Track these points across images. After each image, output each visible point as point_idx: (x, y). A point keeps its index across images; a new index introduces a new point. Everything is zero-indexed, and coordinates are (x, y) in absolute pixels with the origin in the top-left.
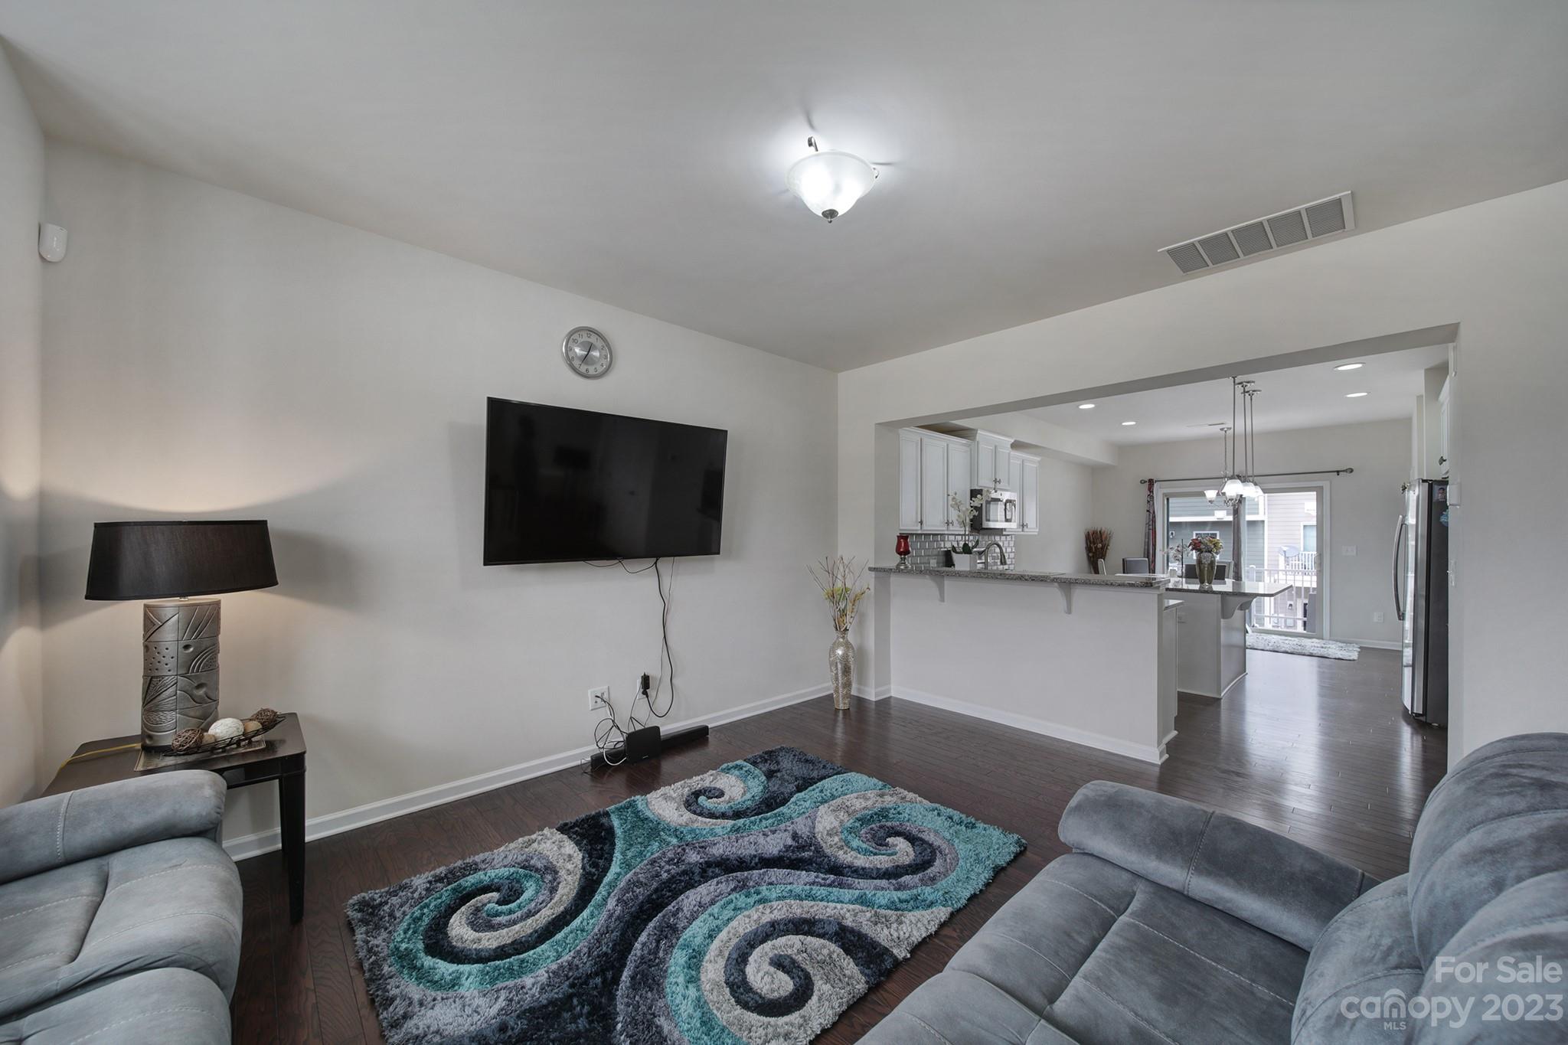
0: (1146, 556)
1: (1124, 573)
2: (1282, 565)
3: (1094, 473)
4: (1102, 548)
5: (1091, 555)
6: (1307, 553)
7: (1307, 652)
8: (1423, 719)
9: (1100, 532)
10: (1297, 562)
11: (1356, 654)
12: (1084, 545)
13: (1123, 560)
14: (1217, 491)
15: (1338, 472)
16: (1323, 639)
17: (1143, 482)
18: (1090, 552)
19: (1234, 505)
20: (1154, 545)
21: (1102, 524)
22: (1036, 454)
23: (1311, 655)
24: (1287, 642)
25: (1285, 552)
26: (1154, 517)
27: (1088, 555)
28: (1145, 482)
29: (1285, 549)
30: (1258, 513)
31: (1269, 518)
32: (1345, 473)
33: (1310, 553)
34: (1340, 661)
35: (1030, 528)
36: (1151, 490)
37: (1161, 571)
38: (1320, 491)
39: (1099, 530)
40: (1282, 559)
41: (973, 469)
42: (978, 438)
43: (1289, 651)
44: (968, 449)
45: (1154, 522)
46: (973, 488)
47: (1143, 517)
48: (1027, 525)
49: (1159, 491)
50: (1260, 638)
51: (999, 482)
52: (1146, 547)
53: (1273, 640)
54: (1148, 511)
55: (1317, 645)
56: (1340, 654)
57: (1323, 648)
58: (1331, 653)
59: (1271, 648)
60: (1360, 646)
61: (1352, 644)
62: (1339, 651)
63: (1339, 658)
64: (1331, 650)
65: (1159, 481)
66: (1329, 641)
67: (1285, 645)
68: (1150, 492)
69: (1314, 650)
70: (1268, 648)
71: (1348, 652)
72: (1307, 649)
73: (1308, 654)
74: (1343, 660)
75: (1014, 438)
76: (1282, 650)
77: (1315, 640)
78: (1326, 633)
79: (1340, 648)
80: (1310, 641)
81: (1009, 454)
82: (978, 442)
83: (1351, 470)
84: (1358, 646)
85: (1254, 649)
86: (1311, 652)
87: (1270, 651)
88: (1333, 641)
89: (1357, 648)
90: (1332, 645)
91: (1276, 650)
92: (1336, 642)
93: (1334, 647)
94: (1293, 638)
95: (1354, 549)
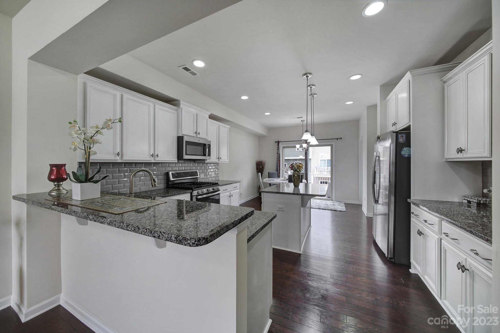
0: (277, 171)
1: (269, 178)
3: (259, 138)
4: (262, 168)
5: (258, 171)
8: (393, 260)
9: (262, 161)
11: (344, 207)
12: (255, 167)
13: (268, 172)
14: (300, 145)
15: (337, 139)
16: (333, 201)
17: (276, 142)
19: (305, 151)
20: (280, 167)
21: (263, 159)
22: (227, 125)
24: (322, 203)
25: (316, 167)
26: (279, 156)
27: (257, 171)
28: (277, 142)
29: (316, 166)
30: (312, 156)
32: (339, 139)
35: (223, 160)
36: (278, 145)
37: (282, 177)
38: (332, 146)
39: (261, 161)
40: (315, 169)
41: (179, 125)
42: (181, 106)
43: (324, 208)
44: (176, 112)
45: (279, 157)
46: (179, 136)
47: (276, 156)
48: (221, 158)
49: (281, 146)
50: (314, 201)
51: (199, 134)
52: (277, 167)
53: (318, 202)
54: (277, 153)
55: (332, 204)
56: (339, 208)
57: (334, 205)
58: (337, 208)
59: (318, 207)
60: (345, 204)
61: (342, 202)
62: (339, 207)
63: (340, 210)
64: (336, 206)
65: (281, 142)
66: (335, 202)
67: (322, 205)
68: (278, 146)
69: (331, 207)
70: (317, 207)
71: (342, 207)
72: (329, 206)
73: (330, 209)
74: (342, 211)
75: (211, 113)
76: (322, 208)
77: (330, 201)
78: (334, 198)
79: (339, 205)
80: (329, 201)
81: (207, 120)
82: (182, 108)
83: (341, 138)
84: (344, 204)
85: (313, 208)
86: (331, 208)
87: (318, 209)
88: (336, 202)
89: (344, 205)
90: (336, 204)
91: (320, 208)
92: (337, 202)
93: (337, 204)
94: (323, 201)
95: (342, 167)
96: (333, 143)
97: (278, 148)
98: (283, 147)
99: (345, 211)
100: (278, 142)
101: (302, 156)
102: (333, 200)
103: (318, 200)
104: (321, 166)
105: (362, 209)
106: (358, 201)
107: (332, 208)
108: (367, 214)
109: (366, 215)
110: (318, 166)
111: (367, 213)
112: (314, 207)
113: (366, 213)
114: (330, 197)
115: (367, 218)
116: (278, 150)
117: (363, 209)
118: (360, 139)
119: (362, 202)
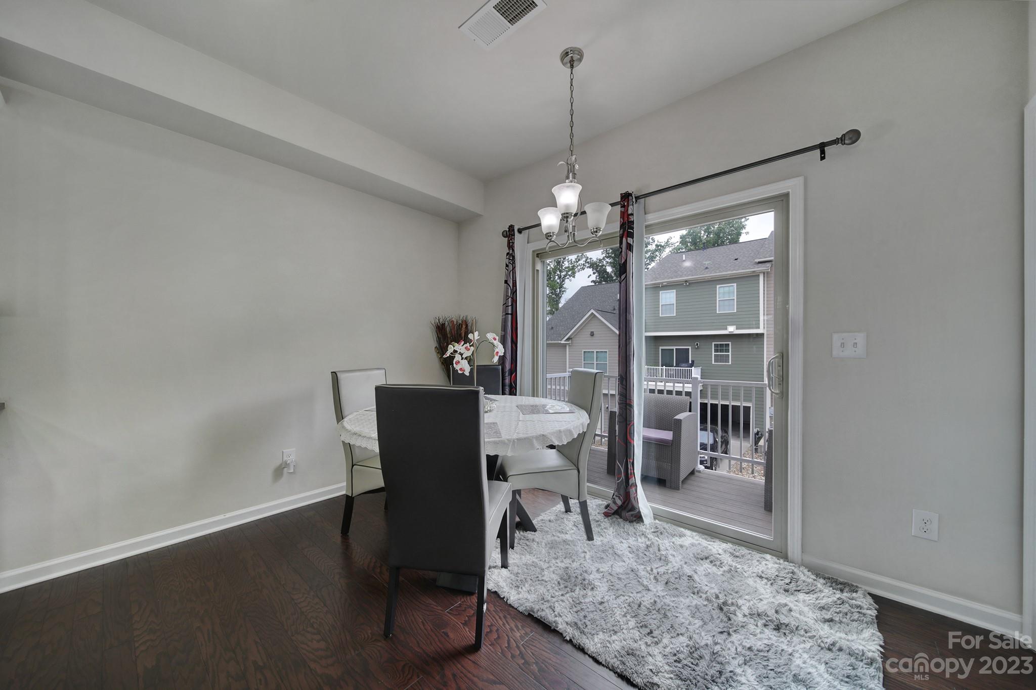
3: (460, 227)
15: (822, 147)
16: (786, 558)
26: (515, 292)
28: (507, 233)
30: (758, 328)
31: (767, 331)
36: (510, 245)
38: (781, 205)
45: (514, 300)
49: (522, 249)
54: (506, 282)
68: (509, 249)
77: (768, 564)
78: (794, 545)
80: (755, 563)
83: (854, 136)
94: (720, 549)
95: (860, 338)
96: (793, 186)
97: (511, 257)
98: (534, 251)
100: (509, 234)
101: (735, 326)
102: (789, 556)
103: (689, 541)
106: (1016, 617)
116: (507, 266)
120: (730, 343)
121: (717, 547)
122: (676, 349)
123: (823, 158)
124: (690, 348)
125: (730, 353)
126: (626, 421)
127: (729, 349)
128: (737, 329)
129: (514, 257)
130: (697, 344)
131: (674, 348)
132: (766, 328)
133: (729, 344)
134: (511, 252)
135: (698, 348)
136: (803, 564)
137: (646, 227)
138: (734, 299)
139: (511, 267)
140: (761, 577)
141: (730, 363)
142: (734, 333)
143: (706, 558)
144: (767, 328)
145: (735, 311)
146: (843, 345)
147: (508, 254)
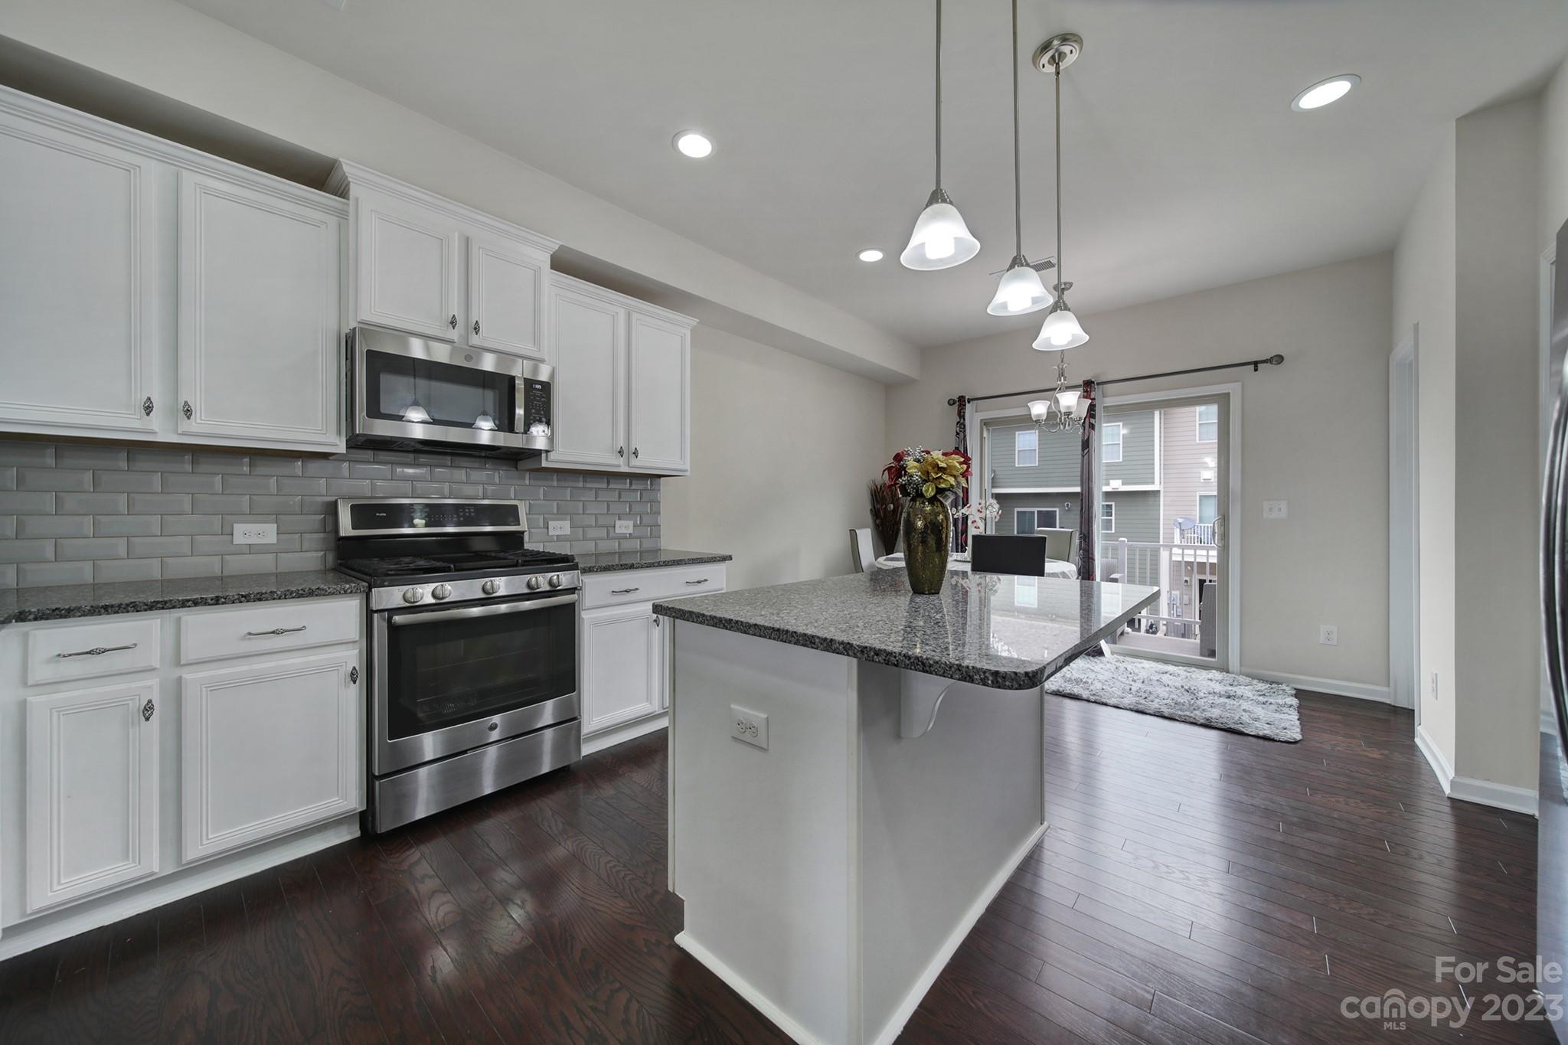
2: (1177, 541)
3: (887, 388)
6: (1203, 525)
7: (1198, 715)
10: (1192, 535)
11: (1294, 716)
15: (1256, 364)
16: (1228, 672)
17: (951, 403)
18: (877, 518)
22: (684, 313)
23: (1207, 725)
25: (1180, 524)
28: (954, 402)
29: (1180, 520)
30: (1153, 483)
31: (1164, 488)
32: (1269, 364)
33: (1206, 525)
34: (1267, 743)
36: (961, 415)
38: (1223, 401)
40: (1177, 532)
41: (345, 278)
42: (354, 191)
43: (1166, 711)
44: (332, 221)
46: (347, 332)
48: (636, 454)
49: (974, 417)
50: (1122, 666)
51: (477, 329)
53: (1143, 675)
55: (1218, 688)
56: (1257, 720)
57: (1229, 697)
58: (1245, 718)
59: (1134, 700)
60: (1299, 694)
61: (1284, 687)
62: (1259, 711)
63: (1261, 733)
64: (1245, 705)
65: (976, 402)
66: (1241, 678)
67: (1162, 692)
68: (960, 418)
69: (1213, 705)
70: (1129, 700)
71: (1277, 715)
72: (1200, 702)
73: (1202, 721)
74: (1273, 740)
75: (561, 243)
76: (1154, 706)
77: (1215, 674)
78: (1234, 661)
79: (1261, 699)
80: (1204, 674)
81: (537, 273)
82: (357, 200)
83: (1279, 359)
84: (1296, 696)
85: (1106, 704)
86: (1207, 715)
87: (1131, 710)
88: (1248, 680)
89: (1295, 702)
90: (1247, 690)
91: (1141, 707)
92: (1255, 682)
93: (1250, 694)
94: (1176, 668)
95: (1283, 505)
96: (1233, 389)
97: (961, 425)
98: (981, 420)
99: (1296, 742)
100: (961, 403)
101: (1120, 481)
102: (1231, 669)
103: (1147, 664)
104: (1200, 522)
105: (1417, 740)
106: (1386, 689)
107: (1214, 713)
108: (1453, 784)
109: (1447, 791)
110: (1186, 519)
111: (1458, 780)
112: (1113, 701)
113: (1451, 774)
114: (1212, 654)
115: (1453, 807)
116: (958, 433)
117: (1422, 738)
118: (1403, 347)
119: (1410, 693)
120: (1113, 504)
121: (1170, 668)
122: (1038, 511)
123: (1256, 370)
124: (1057, 510)
125: (1113, 518)
126: (1089, 571)
127: (1111, 513)
128: (1123, 484)
129: (965, 426)
130: (1068, 505)
131: (1036, 510)
132: (1162, 483)
133: (1111, 505)
134: (962, 421)
135: (1069, 510)
136: (1241, 673)
137: (1104, 407)
138: (1119, 444)
139: (962, 434)
140: (1211, 680)
141: (1113, 531)
142: (1119, 490)
143: (1166, 673)
144: (1164, 483)
145: (1121, 460)
146: (1271, 510)
147: (958, 423)
